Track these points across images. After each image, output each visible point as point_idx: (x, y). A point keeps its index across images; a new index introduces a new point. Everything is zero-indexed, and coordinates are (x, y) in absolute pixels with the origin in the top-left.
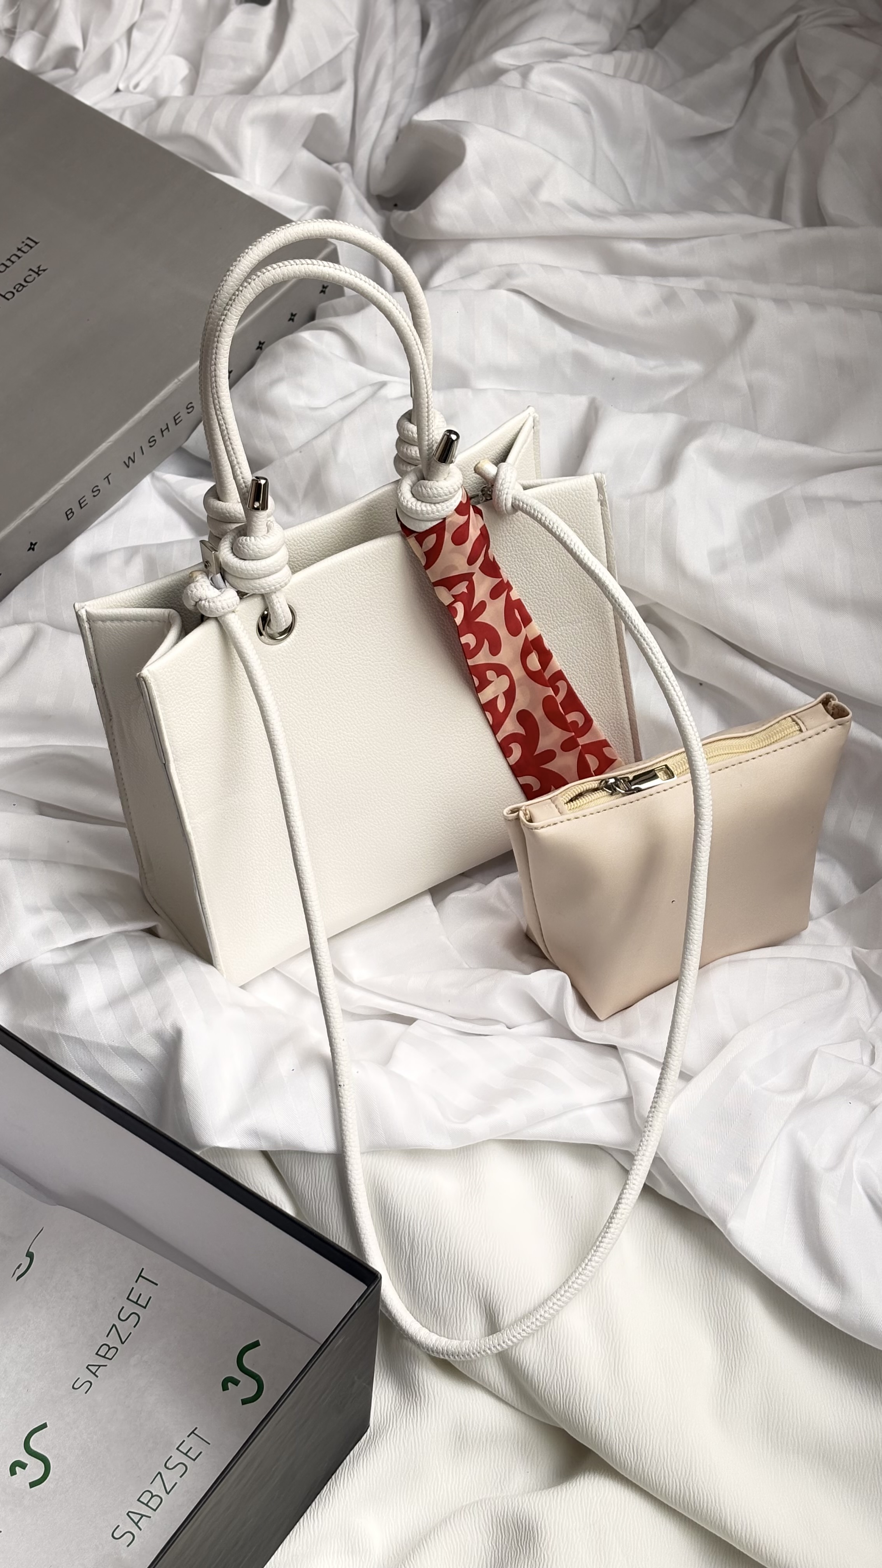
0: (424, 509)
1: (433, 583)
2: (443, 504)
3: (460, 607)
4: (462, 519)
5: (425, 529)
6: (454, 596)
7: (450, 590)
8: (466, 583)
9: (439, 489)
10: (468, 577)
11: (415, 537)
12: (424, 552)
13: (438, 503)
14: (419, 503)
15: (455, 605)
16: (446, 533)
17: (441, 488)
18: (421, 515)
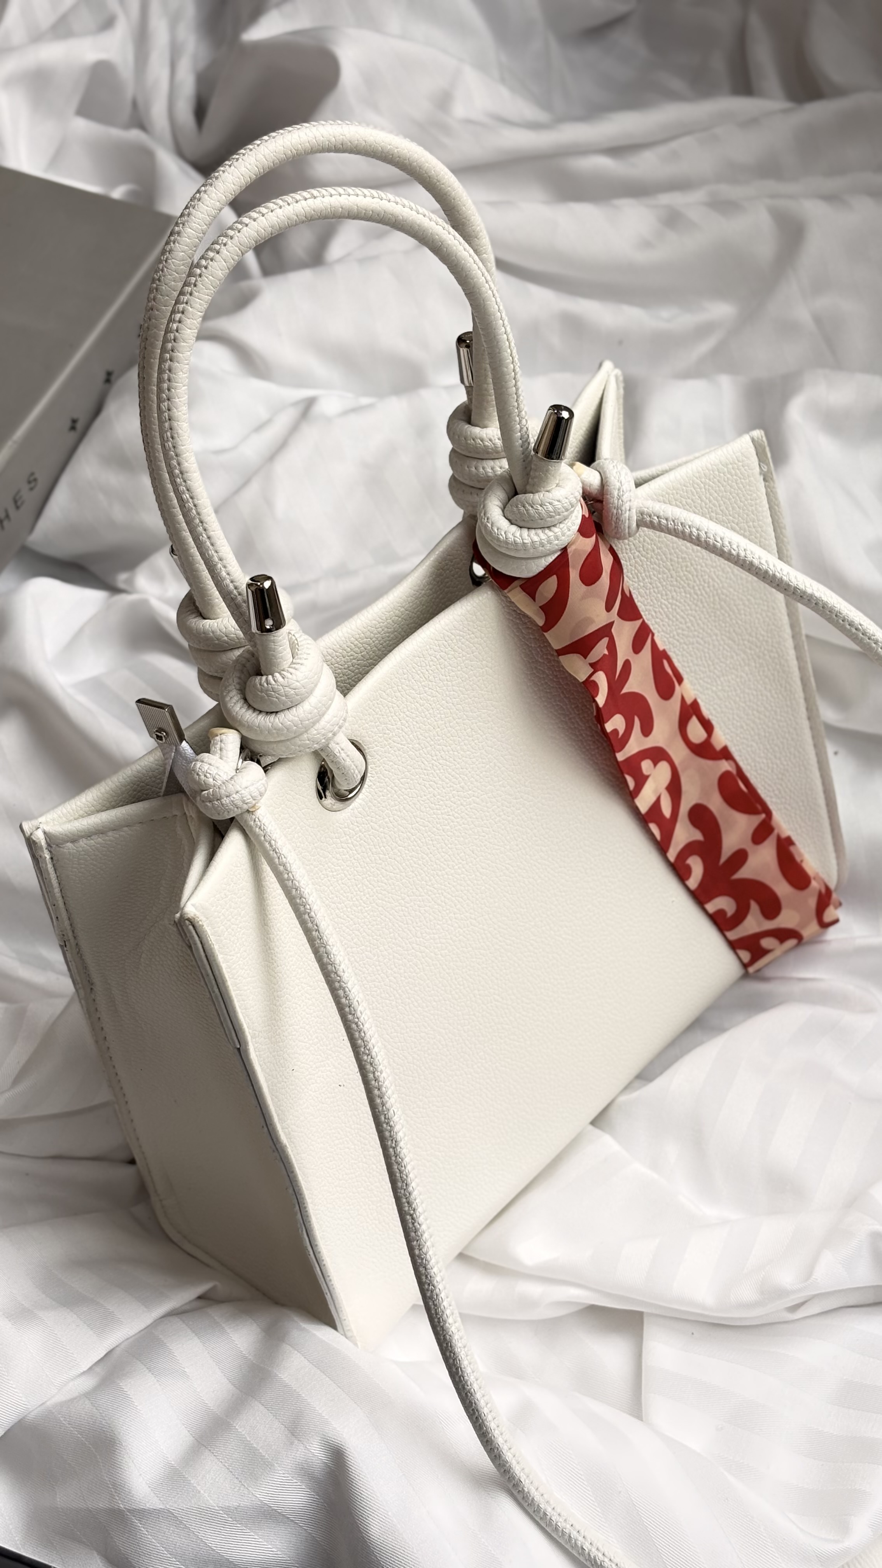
0: (536, 539)
1: (557, 651)
2: (562, 526)
3: (601, 679)
4: (588, 544)
5: (538, 572)
6: (592, 665)
7: (585, 658)
8: (605, 641)
9: (556, 503)
10: (606, 631)
11: (521, 586)
12: (540, 607)
13: (554, 526)
14: (525, 532)
15: (593, 678)
16: (571, 570)
17: (559, 501)
18: (532, 551)
